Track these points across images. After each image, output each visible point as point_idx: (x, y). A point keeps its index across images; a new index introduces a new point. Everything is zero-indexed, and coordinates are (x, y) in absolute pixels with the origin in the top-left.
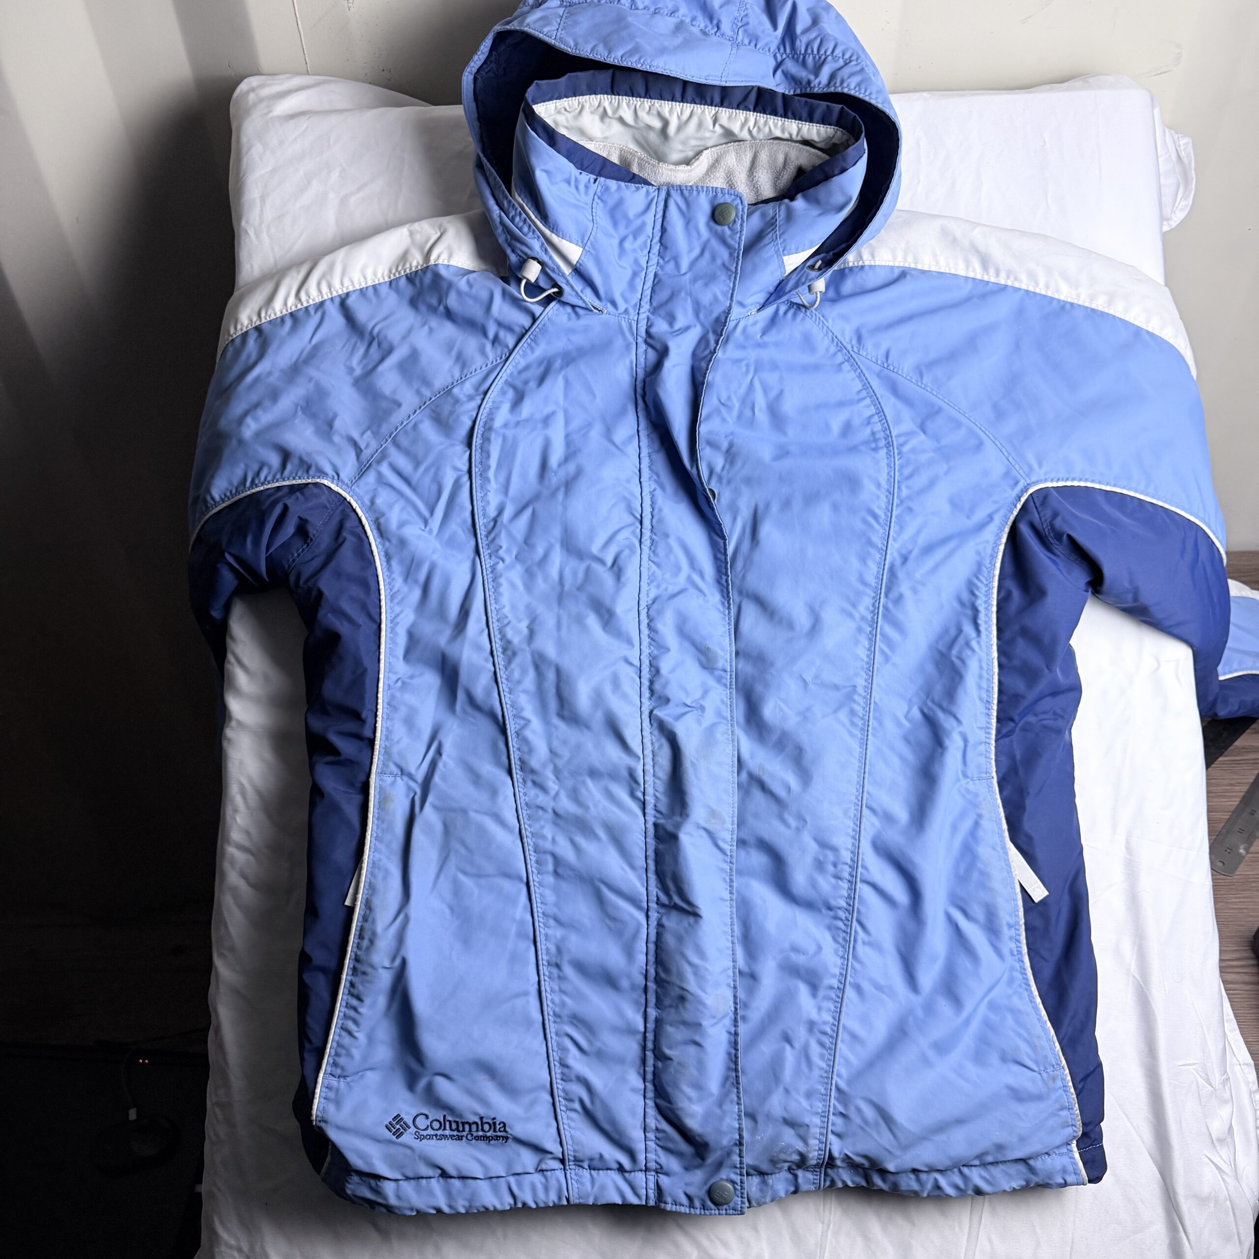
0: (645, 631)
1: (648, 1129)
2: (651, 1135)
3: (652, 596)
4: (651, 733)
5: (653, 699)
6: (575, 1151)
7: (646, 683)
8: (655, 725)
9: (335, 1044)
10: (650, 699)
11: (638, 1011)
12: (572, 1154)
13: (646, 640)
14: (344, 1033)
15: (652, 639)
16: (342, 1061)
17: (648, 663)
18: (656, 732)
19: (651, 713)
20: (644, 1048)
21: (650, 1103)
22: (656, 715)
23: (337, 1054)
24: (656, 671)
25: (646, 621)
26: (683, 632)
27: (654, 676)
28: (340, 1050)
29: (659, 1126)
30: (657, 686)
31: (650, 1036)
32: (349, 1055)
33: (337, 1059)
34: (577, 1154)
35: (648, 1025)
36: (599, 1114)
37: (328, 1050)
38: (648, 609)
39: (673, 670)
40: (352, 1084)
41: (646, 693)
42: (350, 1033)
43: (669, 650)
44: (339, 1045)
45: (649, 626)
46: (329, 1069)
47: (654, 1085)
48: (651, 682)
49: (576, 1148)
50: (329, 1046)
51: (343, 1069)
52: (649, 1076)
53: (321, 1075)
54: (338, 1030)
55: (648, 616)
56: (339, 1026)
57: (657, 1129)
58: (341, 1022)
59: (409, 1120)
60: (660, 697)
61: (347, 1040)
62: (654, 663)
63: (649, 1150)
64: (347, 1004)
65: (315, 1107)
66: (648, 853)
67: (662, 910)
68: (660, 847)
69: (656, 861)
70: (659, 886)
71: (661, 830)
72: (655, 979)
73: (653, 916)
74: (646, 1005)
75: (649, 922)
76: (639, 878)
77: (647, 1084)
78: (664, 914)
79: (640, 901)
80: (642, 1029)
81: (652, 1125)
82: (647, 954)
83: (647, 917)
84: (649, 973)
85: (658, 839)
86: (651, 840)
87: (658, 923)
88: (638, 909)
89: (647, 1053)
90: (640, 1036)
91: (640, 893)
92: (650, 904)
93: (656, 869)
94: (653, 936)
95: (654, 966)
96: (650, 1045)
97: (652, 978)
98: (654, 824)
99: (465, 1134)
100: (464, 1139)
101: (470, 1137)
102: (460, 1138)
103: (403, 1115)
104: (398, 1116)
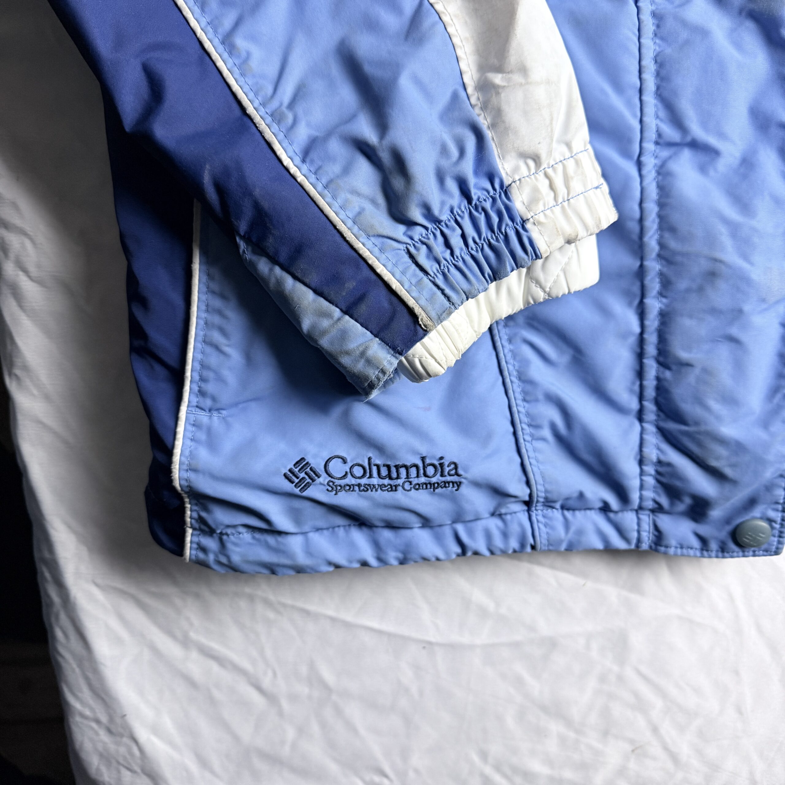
1: (646, 462)
2: (650, 469)
6: (546, 491)
9: (198, 366)
11: (630, 304)
12: (543, 495)
14: (209, 350)
16: (210, 388)
20: (640, 355)
21: (650, 428)
23: (203, 379)
28: (205, 373)
29: (663, 458)
31: (652, 339)
32: (220, 379)
33: (203, 385)
34: (549, 495)
35: (647, 323)
36: (578, 442)
37: (188, 374)
40: (229, 419)
42: (217, 348)
44: (204, 366)
46: (195, 400)
47: (657, 403)
49: (549, 487)
50: (189, 368)
51: (214, 399)
52: (650, 392)
53: (184, 408)
54: (199, 345)
56: (200, 338)
57: (660, 462)
58: (202, 333)
59: (318, 464)
61: (214, 359)
63: (646, 485)
64: (207, 306)
65: (177, 451)
66: (644, 63)
67: (665, 153)
68: (668, 51)
69: (658, 74)
70: (662, 113)
71: (670, 24)
72: (659, 256)
73: (650, 162)
74: (643, 296)
75: (644, 172)
76: (629, 104)
77: (646, 403)
78: (670, 158)
79: (630, 141)
80: (637, 329)
81: (652, 454)
82: (641, 220)
83: (639, 164)
84: (647, 250)
85: (662, 39)
86: (648, 42)
87: (659, 173)
88: (626, 153)
89: (645, 361)
90: (632, 340)
91: (630, 129)
92: (645, 145)
93: (658, 88)
94: (653, 192)
95: (656, 237)
96: (651, 349)
97: (654, 255)
98: (654, 15)
99: (400, 482)
100: (400, 488)
101: (407, 486)
102: (393, 488)
103: (309, 459)
104: (303, 459)
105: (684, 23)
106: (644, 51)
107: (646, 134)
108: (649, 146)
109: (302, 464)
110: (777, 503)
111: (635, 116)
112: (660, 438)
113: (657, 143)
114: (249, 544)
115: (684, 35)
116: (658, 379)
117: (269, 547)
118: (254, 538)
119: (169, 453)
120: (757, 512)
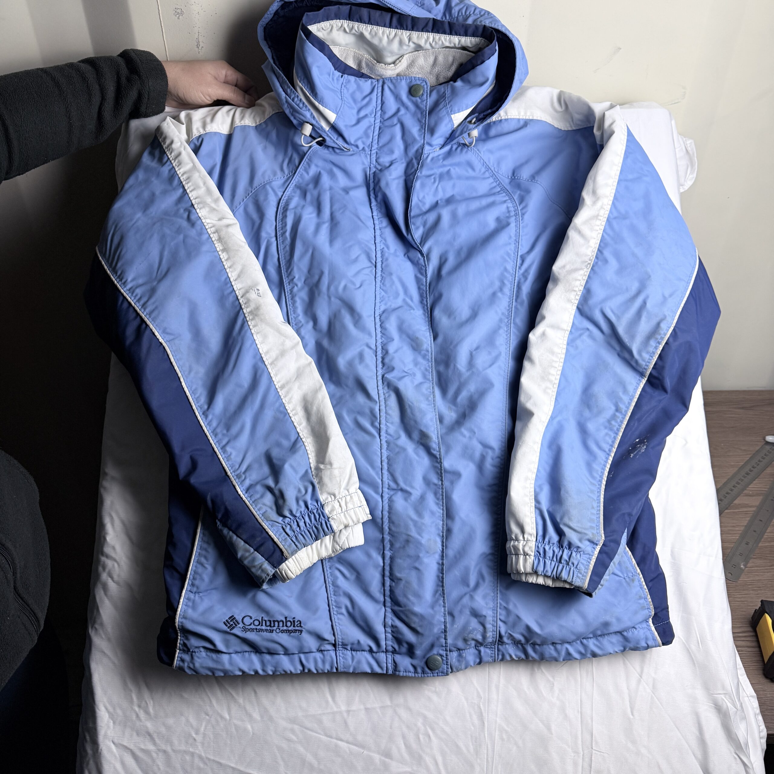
0: (379, 329)
1: (387, 626)
2: (389, 630)
3: (382, 308)
4: (383, 388)
5: (384, 368)
6: (342, 639)
7: (380, 360)
8: (385, 383)
9: (193, 573)
10: (382, 368)
11: (379, 553)
12: (341, 641)
13: (379, 335)
14: (199, 566)
15: (383, 334)
16: (197, 582)
17: (381, 347)
18: (386, 388)
19: (383, 376)
20: (383, 576)
21: (389, 610)
22: (386, 377)
23: (194, 579)
24: (385, 352)
25: (379, 324)
26: (401, 329)
27: (385, 355)
28: (196, 576)
29: (393, 623)
30: (387, 361)
31: (387, 568)
32: (202, 580)
33: (194, 581)
34: (343, 641)
35: (385, 561)
36: (357, 616)
37: (188, 576)
38: (380, 317)
39: (396, 351)
40: (203, 597)
41: (380, 365)
42: (202, 565)
43: (393, 340)
44: (195, 572)
45: (381, 326)
46: (189, 588)
47: (391, 598)
48: (383, 359)
49: (343, 637)
50: (189, 573)
51: (197, 588)
52: (388, 593)
53: (184, 591)
54: (195, 564)
55: (380, 321)
56: (196, 560)
57: (392, 626)
58: (197, 558)
59: (239, 618)
60: (388, 367)
61: (200, 570)
62: (384, 347)
63: (387, 638)
64: (201, 547)
65: (179, 609)
66: (383, 459)
67: (392, 493)
68: (392, 455)
69: (388, 463)
70: (390, 478)
71: (392, 445)
72: (389, 533)
73: (386, 496)
74: (384, 550)
75: (384, 500)
76: (377, 474)
77: (386, 598)
78: (393, 494)
79: (378, 487)
80: (382, 564)
81: (389, 622)
82: (382, 518)
83: (382, 497)
84: (384, 530)
85: (390, 451)
86: (384, 451)
87: (389, 500)
88: (377, 492)
89: (385, 578)
90: (380, 569)
91: (378, 483)
92: (384, 489)
93: (388, 468)
94: (386, 508)
95: (388, 525)
96: (387, 573)
97: (387, 533)
98: (386, 442)
99: (275, 628)
100: (274, 631)
101: (278, 631)
102: (271, 631)
103: (235, 616)
104: (233, 616)
105: (397, 446)
106: (382, 454)
107: (384, 485)
108: (385, 490)
109: (232, 618)
110: (443, 646)
111: (379, 478)
112: (393, 615)
113: (388, 489)
114: (204, 658)
115: (397, 450)
116: (390, 586)
117: (213, 660)
118: (207, 655)
119: (176, 610)
120: (435, 651)
